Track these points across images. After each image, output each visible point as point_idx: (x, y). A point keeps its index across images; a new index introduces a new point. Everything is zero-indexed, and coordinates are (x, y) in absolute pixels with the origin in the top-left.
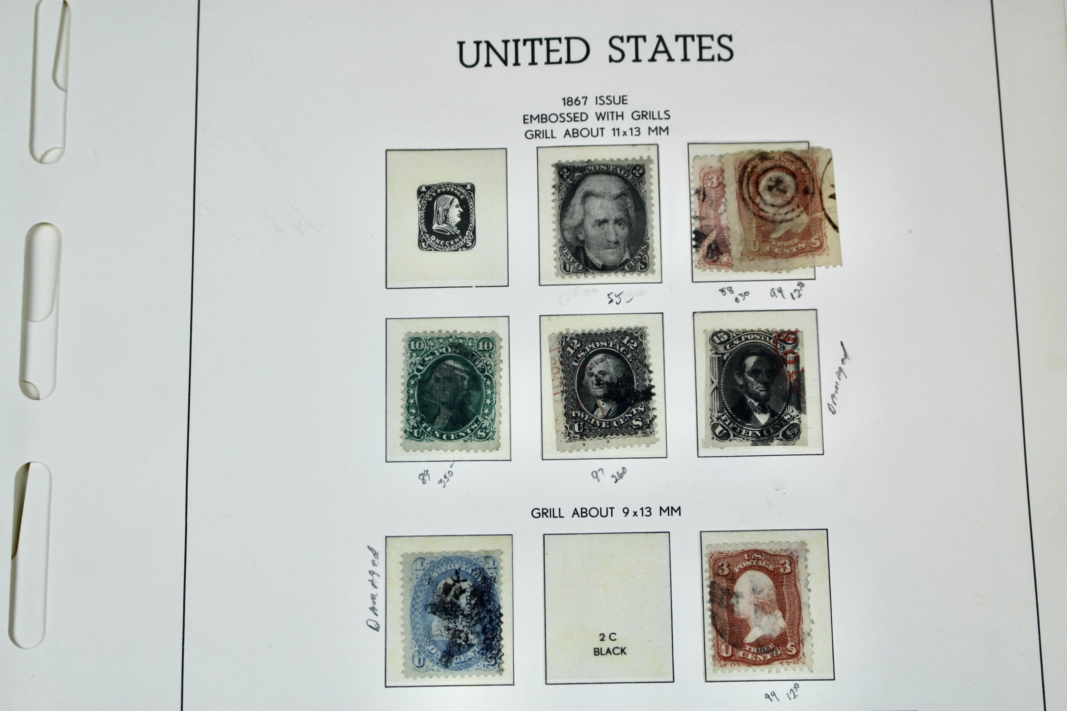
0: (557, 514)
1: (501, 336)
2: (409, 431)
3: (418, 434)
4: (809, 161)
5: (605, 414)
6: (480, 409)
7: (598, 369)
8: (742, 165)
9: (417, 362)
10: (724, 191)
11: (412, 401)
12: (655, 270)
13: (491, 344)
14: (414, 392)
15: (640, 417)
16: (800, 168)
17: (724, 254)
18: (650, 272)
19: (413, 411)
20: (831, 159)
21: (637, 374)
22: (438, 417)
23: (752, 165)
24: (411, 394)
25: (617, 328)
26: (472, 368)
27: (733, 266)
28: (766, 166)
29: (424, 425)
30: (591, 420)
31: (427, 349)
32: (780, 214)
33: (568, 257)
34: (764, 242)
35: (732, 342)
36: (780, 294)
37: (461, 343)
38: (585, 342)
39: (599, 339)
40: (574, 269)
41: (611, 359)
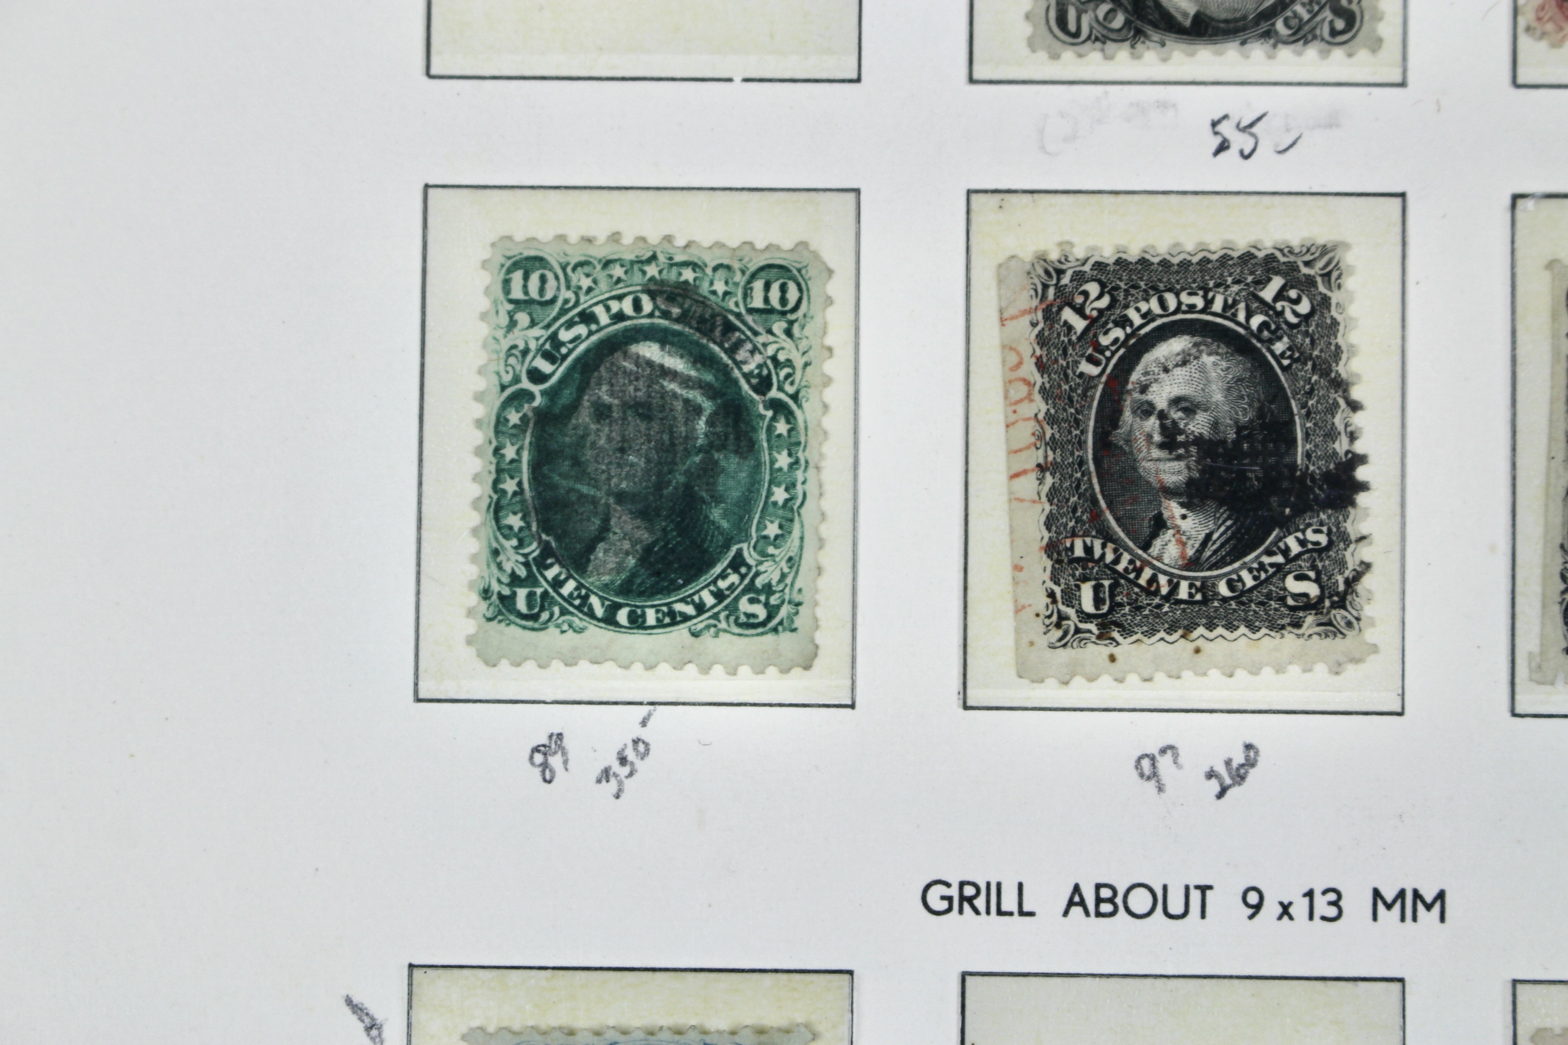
0: (1009, 902)
1: (830, 257)
2: (499, 594)
3: (530, 606)
5: (1190, 552)
6: (751, 520)
7: (1167, 389)
9: (533, 345)
11: (510, 486)
12: (1381, 39)
13: (792, 288)
14: (518, 452)
15: (1313, 567)
18: (1365, 45)
19: (515, 521)
21: (1308, 414)
22: (601, 546)
24: (508, 458)
25: (1241, 244)
26: (725, 371)
29: (550, 574)
30: (1139, 572)
31: (566, 301)
37: (686, 282)
38: (1125, 290)
39: (1178, 282)
40: (1095, 25)
41: (1217, 354)
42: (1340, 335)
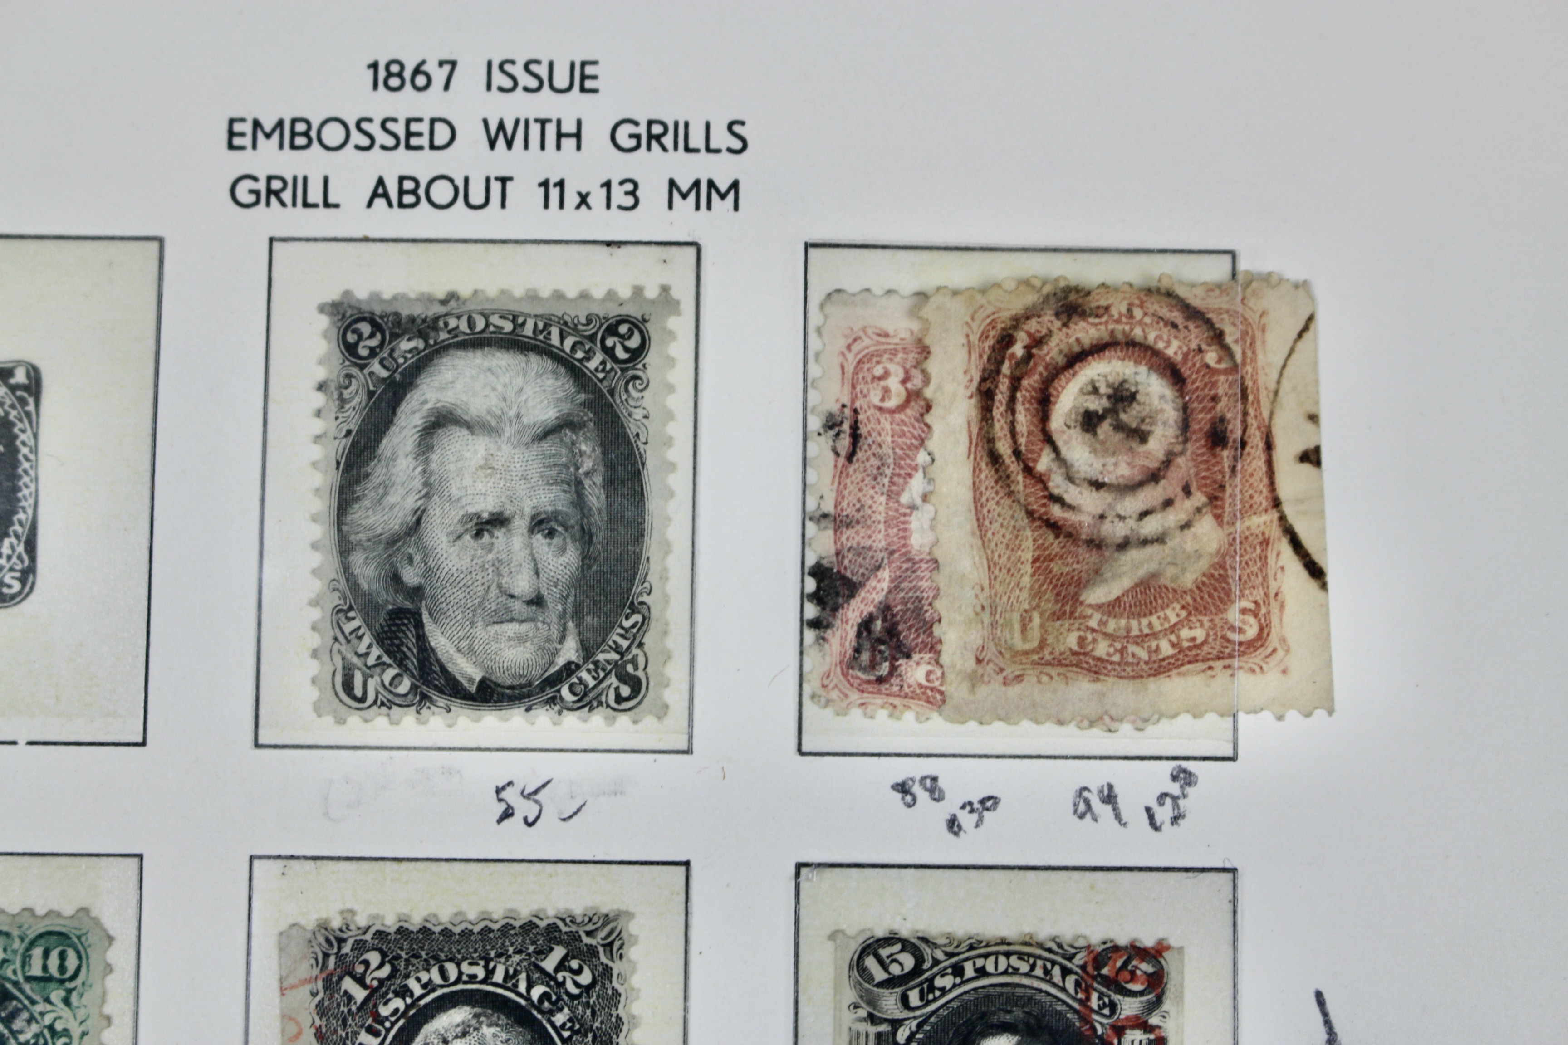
1: (111, 926)
4: (1234, 324)
8: (992, 333)
10: (927, 425)
12: (667, 707)
13: (71, 956)
16: (1200, 350)
17: (916, 657)
18: (651, 712)
20: (1311, 318)
23: (1029, 335)
25: (525, 913)
27: (944, 701)
28: (1078, 340)
32: (1121, 518)
33: (362, 649)
34: (1058, 616)
35: (931, 980)
36: (1109, 808)
38: (407, 960)
39: (459, 952)
40: (381, 690)
41: (497, 1025)
42: (621, 1006)
